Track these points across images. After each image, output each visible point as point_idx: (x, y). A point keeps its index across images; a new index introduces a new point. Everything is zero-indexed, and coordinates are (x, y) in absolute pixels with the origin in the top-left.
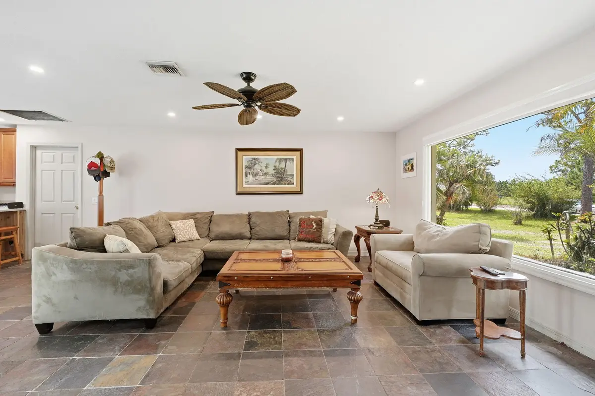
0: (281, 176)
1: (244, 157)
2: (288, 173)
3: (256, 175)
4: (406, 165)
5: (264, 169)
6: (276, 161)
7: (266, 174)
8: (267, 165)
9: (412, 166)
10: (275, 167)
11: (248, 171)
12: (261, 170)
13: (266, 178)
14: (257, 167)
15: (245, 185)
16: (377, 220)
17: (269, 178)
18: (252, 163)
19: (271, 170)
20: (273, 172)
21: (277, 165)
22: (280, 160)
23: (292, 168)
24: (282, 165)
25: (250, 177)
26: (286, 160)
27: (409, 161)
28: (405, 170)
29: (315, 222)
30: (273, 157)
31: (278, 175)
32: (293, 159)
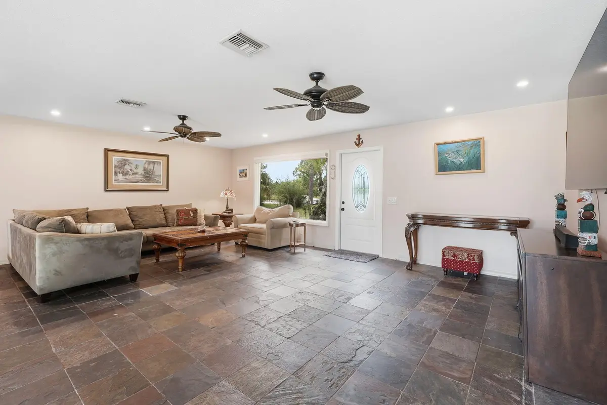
0: (149, 176)
1: (114, 157)
2: (156, 174)
3: (126, 174)
4: (241, 173)
5: (133, 169)
6: (145, 163)
7: (136, 173)
8: (137, 165)
9: (246, 174)
10: (144, 168)
11: (118, 170)
12: (131, 170)
13: (135, 177)
14: (127, 167)
15: (114, 183)
16: (227, 208)
17: (139, 177)
18: (122, 164)
19: (140, 171)
20: (143, 172)
21: (146, 166)
22: (149, 163)
23: (160, 170)
24: (151, 166)
25: (120, 176)
26: (154, 163)
27: (243, 170)
28: (240, 176)
29: (192, 211)
30: (142, 160)
31: (147, 175)
32: (160, 163)
